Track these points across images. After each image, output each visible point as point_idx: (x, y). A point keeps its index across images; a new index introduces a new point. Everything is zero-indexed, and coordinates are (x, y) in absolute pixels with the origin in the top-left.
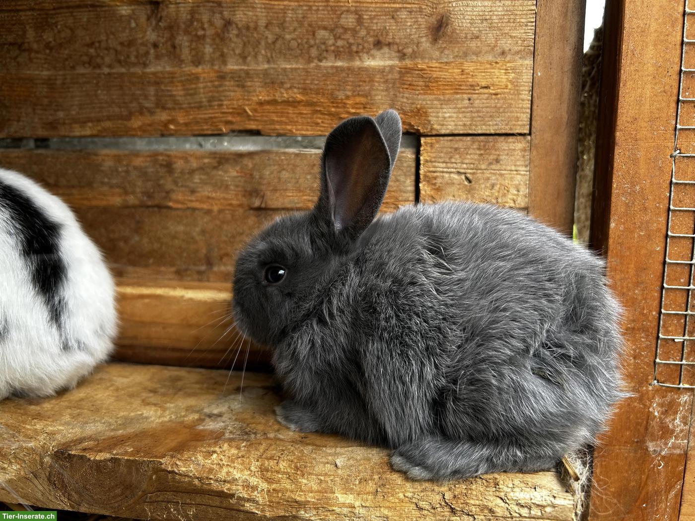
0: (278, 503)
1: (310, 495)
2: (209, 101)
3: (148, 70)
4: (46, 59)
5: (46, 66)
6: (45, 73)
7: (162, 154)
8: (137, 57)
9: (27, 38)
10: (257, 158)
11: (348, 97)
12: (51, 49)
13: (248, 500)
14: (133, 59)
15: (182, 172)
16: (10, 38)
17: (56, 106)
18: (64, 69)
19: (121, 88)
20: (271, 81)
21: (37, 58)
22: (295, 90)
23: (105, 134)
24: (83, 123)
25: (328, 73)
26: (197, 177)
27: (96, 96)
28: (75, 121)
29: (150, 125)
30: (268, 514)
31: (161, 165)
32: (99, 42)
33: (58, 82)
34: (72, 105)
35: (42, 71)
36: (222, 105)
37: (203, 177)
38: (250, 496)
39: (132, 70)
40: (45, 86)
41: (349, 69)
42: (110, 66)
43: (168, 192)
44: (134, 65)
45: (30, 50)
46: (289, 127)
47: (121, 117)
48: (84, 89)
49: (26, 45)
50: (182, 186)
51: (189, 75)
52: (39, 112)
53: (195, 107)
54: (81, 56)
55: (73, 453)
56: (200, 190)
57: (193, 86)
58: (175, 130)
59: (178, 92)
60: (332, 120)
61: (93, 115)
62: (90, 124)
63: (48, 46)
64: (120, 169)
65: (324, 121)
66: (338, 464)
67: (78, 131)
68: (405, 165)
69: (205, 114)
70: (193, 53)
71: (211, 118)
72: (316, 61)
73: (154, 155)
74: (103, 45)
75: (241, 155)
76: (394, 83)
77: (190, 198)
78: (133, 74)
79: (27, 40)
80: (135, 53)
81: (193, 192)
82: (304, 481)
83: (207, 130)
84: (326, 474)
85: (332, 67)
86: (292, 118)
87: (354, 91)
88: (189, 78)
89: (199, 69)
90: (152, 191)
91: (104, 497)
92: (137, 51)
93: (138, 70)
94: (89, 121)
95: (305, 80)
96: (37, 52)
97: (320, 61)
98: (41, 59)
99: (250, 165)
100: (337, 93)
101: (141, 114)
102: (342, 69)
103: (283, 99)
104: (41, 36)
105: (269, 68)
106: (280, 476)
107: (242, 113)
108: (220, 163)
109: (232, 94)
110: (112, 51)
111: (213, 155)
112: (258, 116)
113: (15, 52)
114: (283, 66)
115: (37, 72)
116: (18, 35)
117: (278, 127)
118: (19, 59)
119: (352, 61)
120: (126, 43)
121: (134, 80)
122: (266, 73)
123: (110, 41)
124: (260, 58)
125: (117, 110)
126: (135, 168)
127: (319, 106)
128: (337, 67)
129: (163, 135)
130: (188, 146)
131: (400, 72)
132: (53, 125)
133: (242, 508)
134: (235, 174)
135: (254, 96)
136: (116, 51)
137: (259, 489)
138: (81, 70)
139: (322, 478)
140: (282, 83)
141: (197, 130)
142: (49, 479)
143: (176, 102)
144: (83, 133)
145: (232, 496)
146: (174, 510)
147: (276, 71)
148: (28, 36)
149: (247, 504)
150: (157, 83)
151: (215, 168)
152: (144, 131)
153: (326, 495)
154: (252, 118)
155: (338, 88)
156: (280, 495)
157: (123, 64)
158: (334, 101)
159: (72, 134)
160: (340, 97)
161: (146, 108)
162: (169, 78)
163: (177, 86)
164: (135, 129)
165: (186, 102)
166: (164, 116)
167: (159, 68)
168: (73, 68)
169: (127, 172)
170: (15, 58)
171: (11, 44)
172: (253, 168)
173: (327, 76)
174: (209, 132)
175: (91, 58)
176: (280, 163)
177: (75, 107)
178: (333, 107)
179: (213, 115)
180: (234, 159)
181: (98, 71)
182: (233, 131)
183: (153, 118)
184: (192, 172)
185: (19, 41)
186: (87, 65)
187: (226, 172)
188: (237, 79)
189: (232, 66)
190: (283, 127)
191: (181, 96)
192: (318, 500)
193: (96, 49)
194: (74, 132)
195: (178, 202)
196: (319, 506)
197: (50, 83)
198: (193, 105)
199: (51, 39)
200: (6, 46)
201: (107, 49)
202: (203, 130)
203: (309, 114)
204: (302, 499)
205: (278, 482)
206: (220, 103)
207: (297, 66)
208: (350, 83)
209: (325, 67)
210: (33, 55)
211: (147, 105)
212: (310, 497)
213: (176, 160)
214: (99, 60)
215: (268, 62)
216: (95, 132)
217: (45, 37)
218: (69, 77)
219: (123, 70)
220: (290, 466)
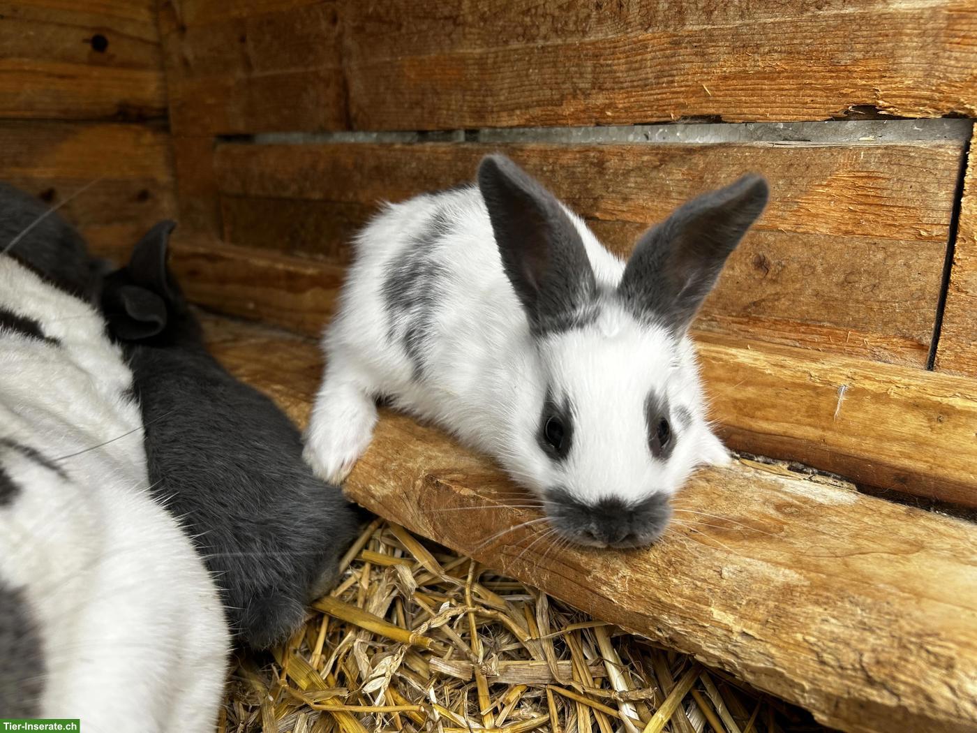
0: (639, 597)
1: (679, 599)
2: (657, 77)
3: (587, 40)
4: (479, 34)
5: (479, 42)
6: (478, 51)
7: (594, 149)
8: (575, 23)
9: (462, 10)
10: (711, 153)
11: (856, 61)
12: (485, 21)
13: (605, 583)
14: (571, 26)
15: (615, 174)
16: (446, 13)
17: (486, 90)
18: (497, 44)
19: (555, 66)
20: (742, 45)
21: (470, 33)
22: (776, 56)
23: (533, 124)
24: (510, 111)
25: (829, 26)
26: (632, 180)
27: (527, 76)
28: (504, 108)
29: (584, 111)
30: (625, 606)
31: (592, 163)
32: (536, 8)
33: (490, 61)
34: (501, 89)
35: (475, 48)
36: (673, 82)
37: (639, 180)
38: (608, 579)
39: (569, 41)
40: (476, 67)
41: (863, 17)
42: (545, 38)
43: (595, 199)
44: (572, 33)
45: (464, 24)
46: (761, 111)
47: (552, 102)
48: (515, 68)
49: (461, 18)
50: (613, 192)
51: (635, 43)
52: (468, 98)
53: (638, 86)
54: (516, 27)
55: (441, 481)
56: (633, 196)
57: (639, 58)
58: (614, 118)
59: (620, 66)
60: (827, 97)
61: (521, 100)
62: (518, 112)
63: (483, 18)
64: (545, 169)
65: (814, 98)
66: (725, 574)
67: (505, 121)
68: (940, 166)
69: (651, 95)
70: (644, 11)
71: (658, 100)
72: (812, 9)
73: (585, 150)
74: (540, 11)
75: (691, 151)
76: (937, 36)
77: (620, 208)
78: (568, 47)
79: (462, 13)
80: (574, 18)
81: (625, 199)
82: (675, 581)
83: (652, 116)
84: (704, 581)
85: (836, 16)
86: (768, 96)
87: (868, 52)
88: (634, 46)
89: (649, 35)
90: (577, 197)
91: (464, 536)
92: (577, 16)
93: (575, 40)
94: (517, 108)
95: (792, 39)
96: (471, 26)
97: (819, 8)
98: (474, 34)
99: (702, 165)
100: (840, 55)
101: (575, 97)
102: (851, 19)
103: (756, 69)
104: (477, 6)
105: (741, 26)
106: (648, 566)
107: (698, 92)
108: (662, 161)
109: (687, 66)
110: (549, 19)
111: (656, 149)
112: (720, 96)
113: (450, 27)
114: (762, 21)
115: (469, 51)
116: (453, 7)
117: (745, 111)
118: (454, 36)
119: (870, 4)
120: (565, 7)
121: (570, 53)
122: (736, 34)
123: (547, 6)
124: (731, 11)
125: (548, 92)
126: (562, 167)
127: (810, 77)
128: (843, 16)
129: (598, 124)
130: (631, 138)
131: (949, 18)
132: (480, 113)
133: (597, 590)
134: (680, 177)
135: (715, 67)
136: (553, 17)
137: (620, 574)
138: (514, 45)
139: (699, 584)
140: (758, 46)
141: (640, 117)
142: (419, 503)
143: (616, 81)
144: (510, 123)
145: (589, 573)
146: (529, 570)
147: (750, 29)
148: (463, 7)
149: (604, 588)
150: (596, 56)
151: (656, 167)
152: (578, 119)
153: (698, 604)
154: (711, 98)
155: (841, 49)
156: (643, 588)
157: (560, 33)
158: (835, 68)
159: (499, 125)
160: (843, 63)
161: (580, 89)
162: (610, 48)
163: (619, 59)
164: (565, 117)
165: (628, 79)
166: (600, 100)
167: (601, 36)
168: (506, 42)
169: (553, 171)
170: (449, 35)
171: (446, 18)
172: (705, 169)
173: (825, 31)
174: (654, 120)
175: (526, 28)
176: (742, 160)
177: (504, 91)
178: (831, 78)
179: (659, 97)
180: (681, 156)
181: (531, 45)
182: (685, 118)
183: (587, 101)
184: (627, 173)
185: (454, 14)
186: (521, 38)
187: (669, 174)
188: (695, 44)
189: (692, 26)
190: (754, 109)
191: (622, 72)
192: (687, 608)
193: (531, 17)
194: (500, 121)
195: (606, 211)
196: (687, 616)
197: (481, 62)
198: (635, 84)
199: (486, 9)
200: (442, 21)
201: (544, 16)
202: (646, 117)
203: (793, 89)
204: (668, 601)
205: (645, 572)
206: (670, 79)
207: (783, 19)
208: (862, 40)
209: (825, 17)
210: (467, 30)
211: (581, 85)
212: (678, 602)
213: (608, 157)
214: (534, 31)
215: (742, 17)
216: (522, 122)
217: (480, 7)
218: (500, 54)
219: (559, 41)
220: (662, 558)
